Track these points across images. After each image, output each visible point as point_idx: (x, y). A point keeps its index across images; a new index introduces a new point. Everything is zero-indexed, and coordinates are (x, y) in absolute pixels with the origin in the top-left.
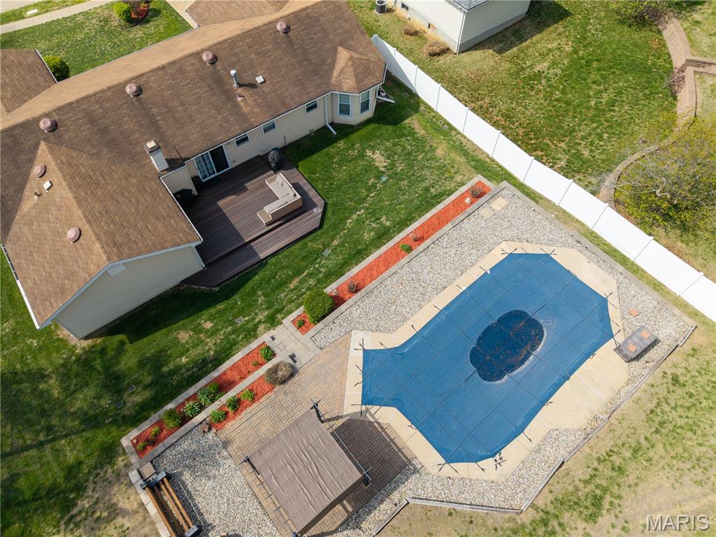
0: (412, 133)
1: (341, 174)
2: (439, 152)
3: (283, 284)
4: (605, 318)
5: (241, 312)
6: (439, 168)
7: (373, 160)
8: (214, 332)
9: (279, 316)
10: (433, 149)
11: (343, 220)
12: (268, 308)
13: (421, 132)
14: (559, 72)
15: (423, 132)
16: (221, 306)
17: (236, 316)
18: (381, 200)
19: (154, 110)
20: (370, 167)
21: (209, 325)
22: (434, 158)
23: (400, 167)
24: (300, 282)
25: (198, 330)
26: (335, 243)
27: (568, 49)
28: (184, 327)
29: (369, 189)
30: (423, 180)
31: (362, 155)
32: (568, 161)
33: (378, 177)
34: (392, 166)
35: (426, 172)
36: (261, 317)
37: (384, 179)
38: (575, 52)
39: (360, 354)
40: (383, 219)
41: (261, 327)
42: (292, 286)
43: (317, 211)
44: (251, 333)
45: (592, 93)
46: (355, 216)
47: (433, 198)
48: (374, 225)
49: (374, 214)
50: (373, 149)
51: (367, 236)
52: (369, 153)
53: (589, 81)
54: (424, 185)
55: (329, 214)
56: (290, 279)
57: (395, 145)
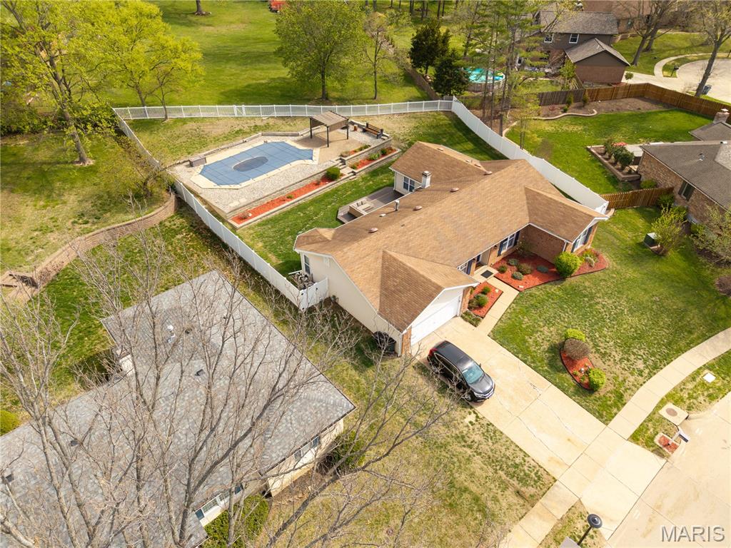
0: (278, 255)
2: (261, 244)
4: (204, 170)
5: (371, 185)
10: (265, 246)
12: (359, 186)
15: (271, 255)
21: (385, 181)
22: (265, 242)
26: (329, 206)
29: (310, 228)
30: (275, 231)
36: (362, 183)
39: (314, 159)
40: (302, 215)
41: (361, 180)
42: (350, 192)
44: (365, 179)
49: (308, 217)
51: (311, 208)
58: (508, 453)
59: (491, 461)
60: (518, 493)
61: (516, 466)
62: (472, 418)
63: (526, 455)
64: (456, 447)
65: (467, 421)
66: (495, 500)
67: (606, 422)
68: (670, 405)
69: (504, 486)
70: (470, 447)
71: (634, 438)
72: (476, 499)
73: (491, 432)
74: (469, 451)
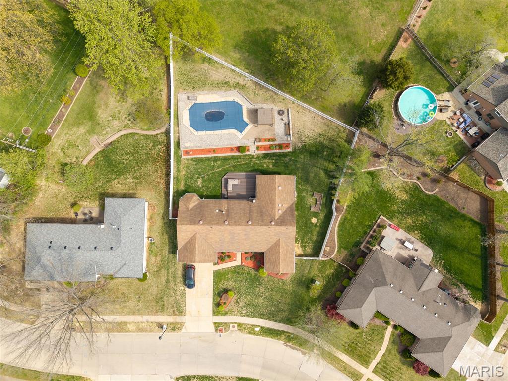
0: (185, 184)
1: (212, 184)
2: (184, 173)
3: (245, 164)
4: (192, 107)
5: (257, 163)
6: (188, 168)
7: (201, 183)
8: (265, 163)
9: (251, 157)
10: (185, 175)
11: (221, 171)
12: (251, 161)
13: (183, 182)
14: (128, 175)
15: (182, 182)
16: (260, 168)
17: (259, 164)
18: (209, 170)
19: (248, 215)
20: (204, 181)
21: (265, 165)
22: (187, 172)
23: (197, 176)
24: (241, 162)
25: (268, 166)
26: (227, 166)
27: (116, 181)
28: (270, 168)
29: (209, 175)
30: (195, 168)
31: (203, 186)
32: (157, 146)
33: (204, 177)
34: (198, 178)
35: (192, 169)
36: (254, 160)
37: (203, 175)
38: (115, 178)
39: (242, 133)
40: (212, 164)
41: (256, 157)
42: (243, 162)
43: (225, 177)
44: (258, 157)
45: (128, 161)
46: (218, 170)
47: (197, 161)
48: (216, 164)
49: (213, 167)
50: (198, 187)
51: (219, 162)
52: (201, 186)
53: (124, 165)
54: (196, 167)
55: (223, 175)
56: (243, 164)
57: (192, 183)
58: (181, 303)
59: (176, 301)
60: (174, 311)
61: (179, 306)
62: (182, 288)
63: (185, 306)
64: (171, 292)
65: (180, 288)
66: (167, 308)
67: (213, 315)
68: (236, 325)
69: (173, 307)
70: (175, 294)
71: (215, 324)
72: (164, 305)
73: (183, 295)
74: (173, 294)
